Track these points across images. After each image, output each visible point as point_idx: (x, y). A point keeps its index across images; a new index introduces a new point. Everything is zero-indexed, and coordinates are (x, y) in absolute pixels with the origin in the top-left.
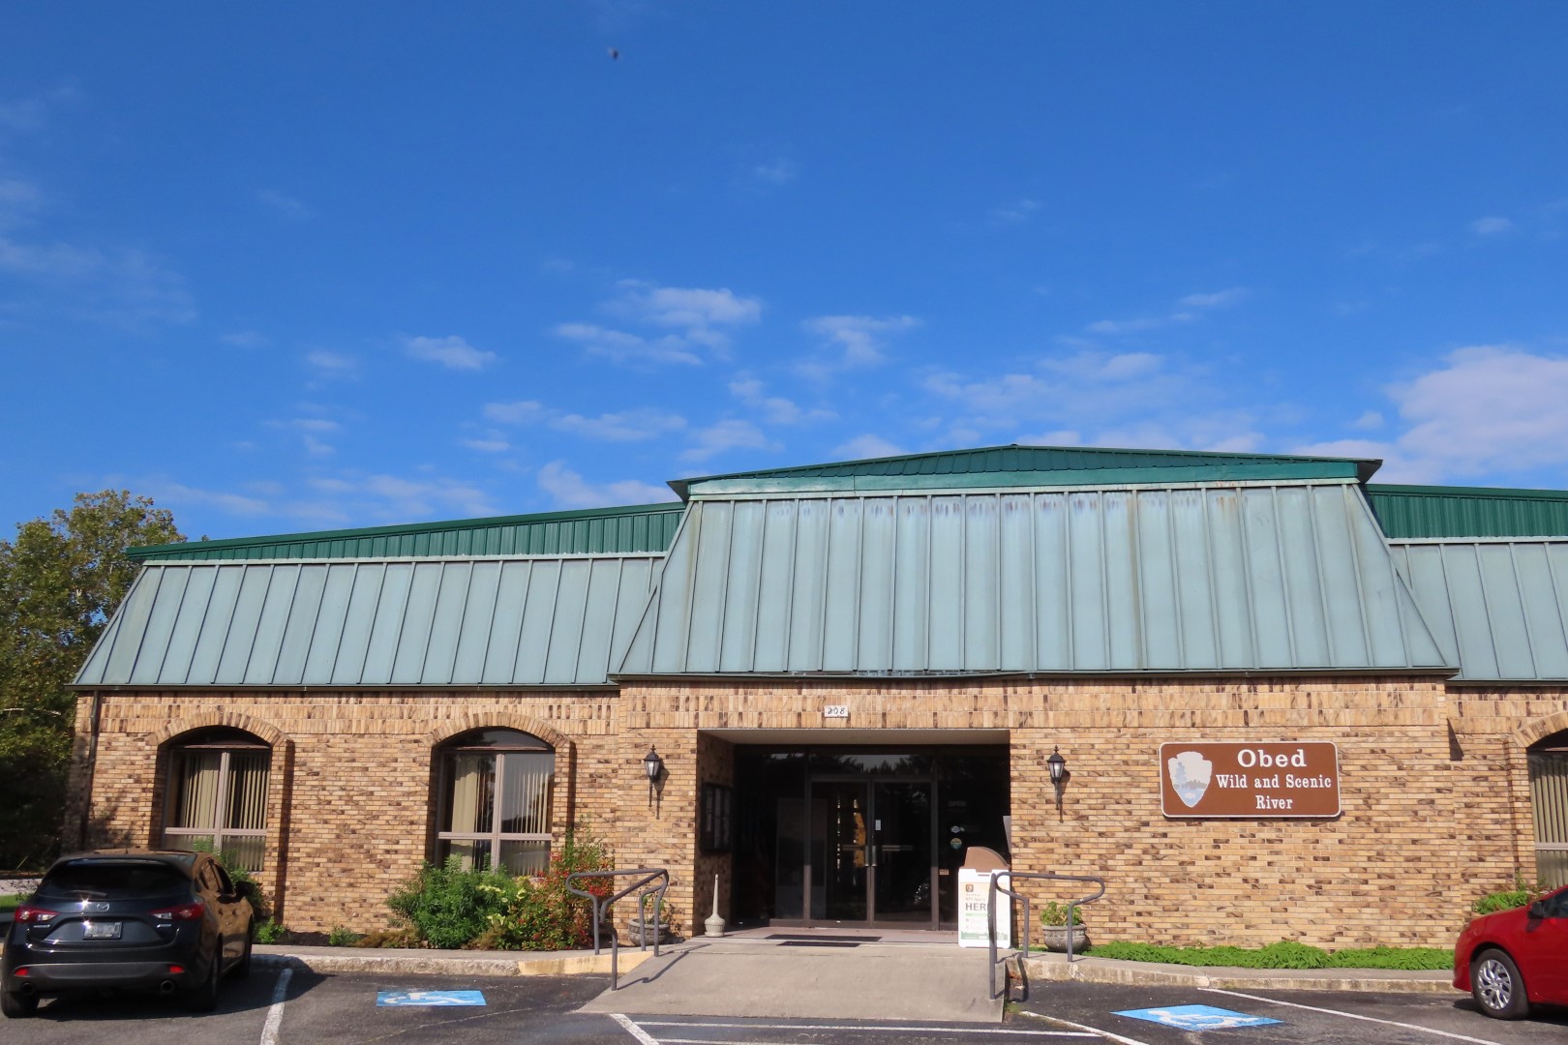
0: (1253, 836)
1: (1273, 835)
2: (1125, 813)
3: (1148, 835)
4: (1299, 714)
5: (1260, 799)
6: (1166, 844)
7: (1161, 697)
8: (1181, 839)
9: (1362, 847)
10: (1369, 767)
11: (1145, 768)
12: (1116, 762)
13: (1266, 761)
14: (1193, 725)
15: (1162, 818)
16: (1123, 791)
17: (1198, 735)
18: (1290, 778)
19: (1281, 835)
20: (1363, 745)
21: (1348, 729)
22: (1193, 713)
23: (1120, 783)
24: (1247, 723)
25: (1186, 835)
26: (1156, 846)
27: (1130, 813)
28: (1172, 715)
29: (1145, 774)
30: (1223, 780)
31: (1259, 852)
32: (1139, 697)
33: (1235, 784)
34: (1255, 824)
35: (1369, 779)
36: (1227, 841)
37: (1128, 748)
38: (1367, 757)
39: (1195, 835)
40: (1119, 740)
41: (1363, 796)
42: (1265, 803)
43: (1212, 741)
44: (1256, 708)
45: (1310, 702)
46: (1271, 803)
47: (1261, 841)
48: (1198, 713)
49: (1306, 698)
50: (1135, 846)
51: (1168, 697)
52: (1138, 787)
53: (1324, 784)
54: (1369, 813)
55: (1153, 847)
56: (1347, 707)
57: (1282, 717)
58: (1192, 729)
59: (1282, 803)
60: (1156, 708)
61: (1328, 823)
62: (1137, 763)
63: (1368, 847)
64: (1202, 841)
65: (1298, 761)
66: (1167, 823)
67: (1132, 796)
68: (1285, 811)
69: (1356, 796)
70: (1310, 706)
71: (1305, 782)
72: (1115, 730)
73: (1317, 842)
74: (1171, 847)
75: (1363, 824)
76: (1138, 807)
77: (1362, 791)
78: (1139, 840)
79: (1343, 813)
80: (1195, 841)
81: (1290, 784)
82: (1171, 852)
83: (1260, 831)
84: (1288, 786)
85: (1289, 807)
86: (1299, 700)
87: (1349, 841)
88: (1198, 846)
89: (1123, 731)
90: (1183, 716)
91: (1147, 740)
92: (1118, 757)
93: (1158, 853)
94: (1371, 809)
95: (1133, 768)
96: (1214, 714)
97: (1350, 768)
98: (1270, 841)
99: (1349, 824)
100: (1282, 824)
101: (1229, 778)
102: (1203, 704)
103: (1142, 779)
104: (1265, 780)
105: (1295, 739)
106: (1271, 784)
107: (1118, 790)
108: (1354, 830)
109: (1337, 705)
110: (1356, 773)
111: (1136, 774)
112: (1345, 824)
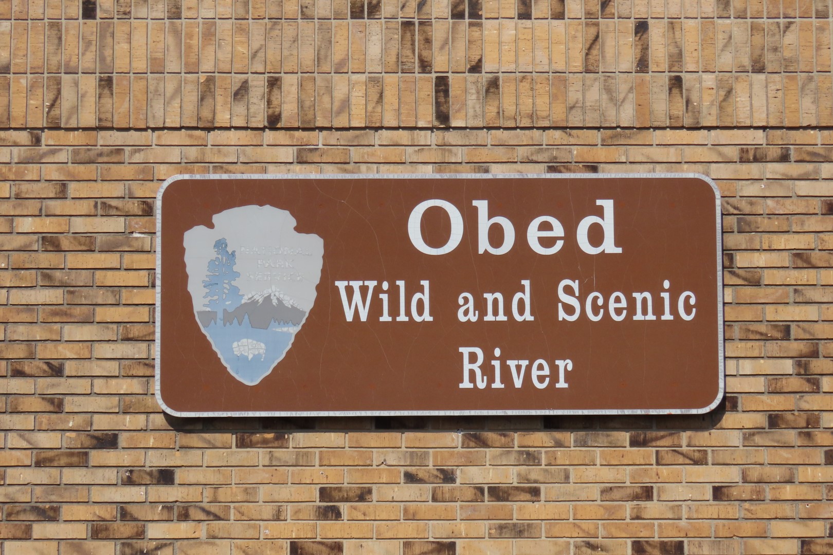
0: (448, 477)
1: (510, 476)
2: (36, 404)
3: (111, 476)
4: (608, 90)
5: (473, 358)
6: (168, 507)
7: (176, 33)
8: (216, 487)
9: (788, 510)
10: (816, 257)
11: (112, 260)
12: (19, 241)
13: (496, 236)
14: (273, 123)
15: (159, 420)
16: (38, 333)
17: (288, 154)
18: (569, 290)
19: (535, 473)
20: (804, 188)
21: (759, 137)
22: (274, 83)
23: (29, 307)
24: (443, 117)
25: (235, 476)
26: (134, 510)
27: (56, 404)
28: (208, 88)
29: (112, 278)
30: (357, 296)
31: (462, 527)
32: (105, 32)
33: (394, 311)
34: (455, 438)
35: (815, 295)
36: (363, 495)
37: (62, 195)
38: (813, 224)
39: (261, 475)
40: (32, 172)
41: (795, 347)
42: (487, 370)
43: (331, 173)
44: (476, 68)
45: (645, 49)
46: (506, 371)
47: (470, 493)
48: (290, 83)
49: (631, 38)
50: (67, 512)
51: (198, 31)
52: (87, 321)
53: (674, 310)
54: (813, 402)
55: (125, 514)
56: (759, 68)
57: (554, 97)
58: (269, 136)
59: (540, 370)
60: (158, 68)
61: (685, 436)
62: (88, 244)
63: (802, 510)
64: (284, 493)
65: (596, 235)
66: (171, 437)
67: (65, 351)
68: (551, 396)
69: (773, 348)
70: (642, 65)
71: (616, 303)
72: (23, 137)
73: (647, 493)
74: (184, 516)
75: (791, 436)
76: (82, 386)
77: (794, 331)
78: (82, 495)
79: (730, 403)
80: (263, 493)
81: (569, 309)
82: (183, 529)
83: (470, 463)
84: (562, 315)
85: (562, 384)
86: (610, 43)
87: (746, 491)
88: (268, 511)
89: (48, 138)
90: (242, 92)
91: (126, 171)
92: (26, 225)
93: (140, 534)
94: (816, 388)
95: (73, 260)
96: (341, 87)
97: (760, 260)
98: (498, 493)
99: (749, 435)
100: (540, 438)
101: (378, 290)
102: (307, 55)
103: (100, 296)
104: (489, 297)
105: (594, 169)
106: (508, 311)
107: (21, 332)
108: (765, 456)
109: (726, 60)
110: (778, 277)
111: (83, 278)
112: (735, 438)
